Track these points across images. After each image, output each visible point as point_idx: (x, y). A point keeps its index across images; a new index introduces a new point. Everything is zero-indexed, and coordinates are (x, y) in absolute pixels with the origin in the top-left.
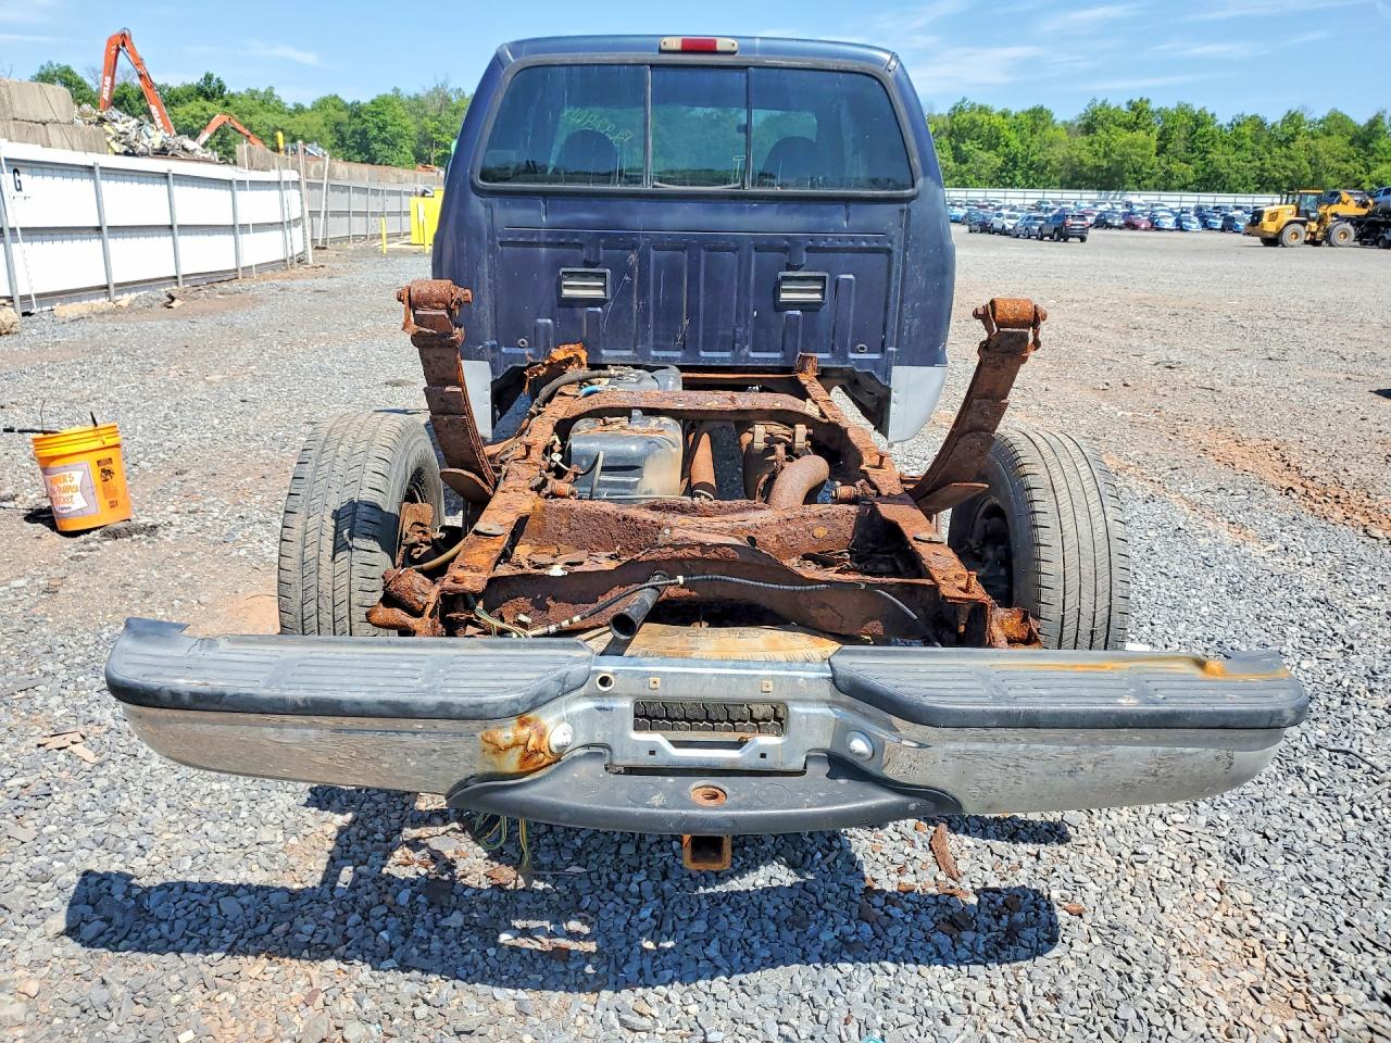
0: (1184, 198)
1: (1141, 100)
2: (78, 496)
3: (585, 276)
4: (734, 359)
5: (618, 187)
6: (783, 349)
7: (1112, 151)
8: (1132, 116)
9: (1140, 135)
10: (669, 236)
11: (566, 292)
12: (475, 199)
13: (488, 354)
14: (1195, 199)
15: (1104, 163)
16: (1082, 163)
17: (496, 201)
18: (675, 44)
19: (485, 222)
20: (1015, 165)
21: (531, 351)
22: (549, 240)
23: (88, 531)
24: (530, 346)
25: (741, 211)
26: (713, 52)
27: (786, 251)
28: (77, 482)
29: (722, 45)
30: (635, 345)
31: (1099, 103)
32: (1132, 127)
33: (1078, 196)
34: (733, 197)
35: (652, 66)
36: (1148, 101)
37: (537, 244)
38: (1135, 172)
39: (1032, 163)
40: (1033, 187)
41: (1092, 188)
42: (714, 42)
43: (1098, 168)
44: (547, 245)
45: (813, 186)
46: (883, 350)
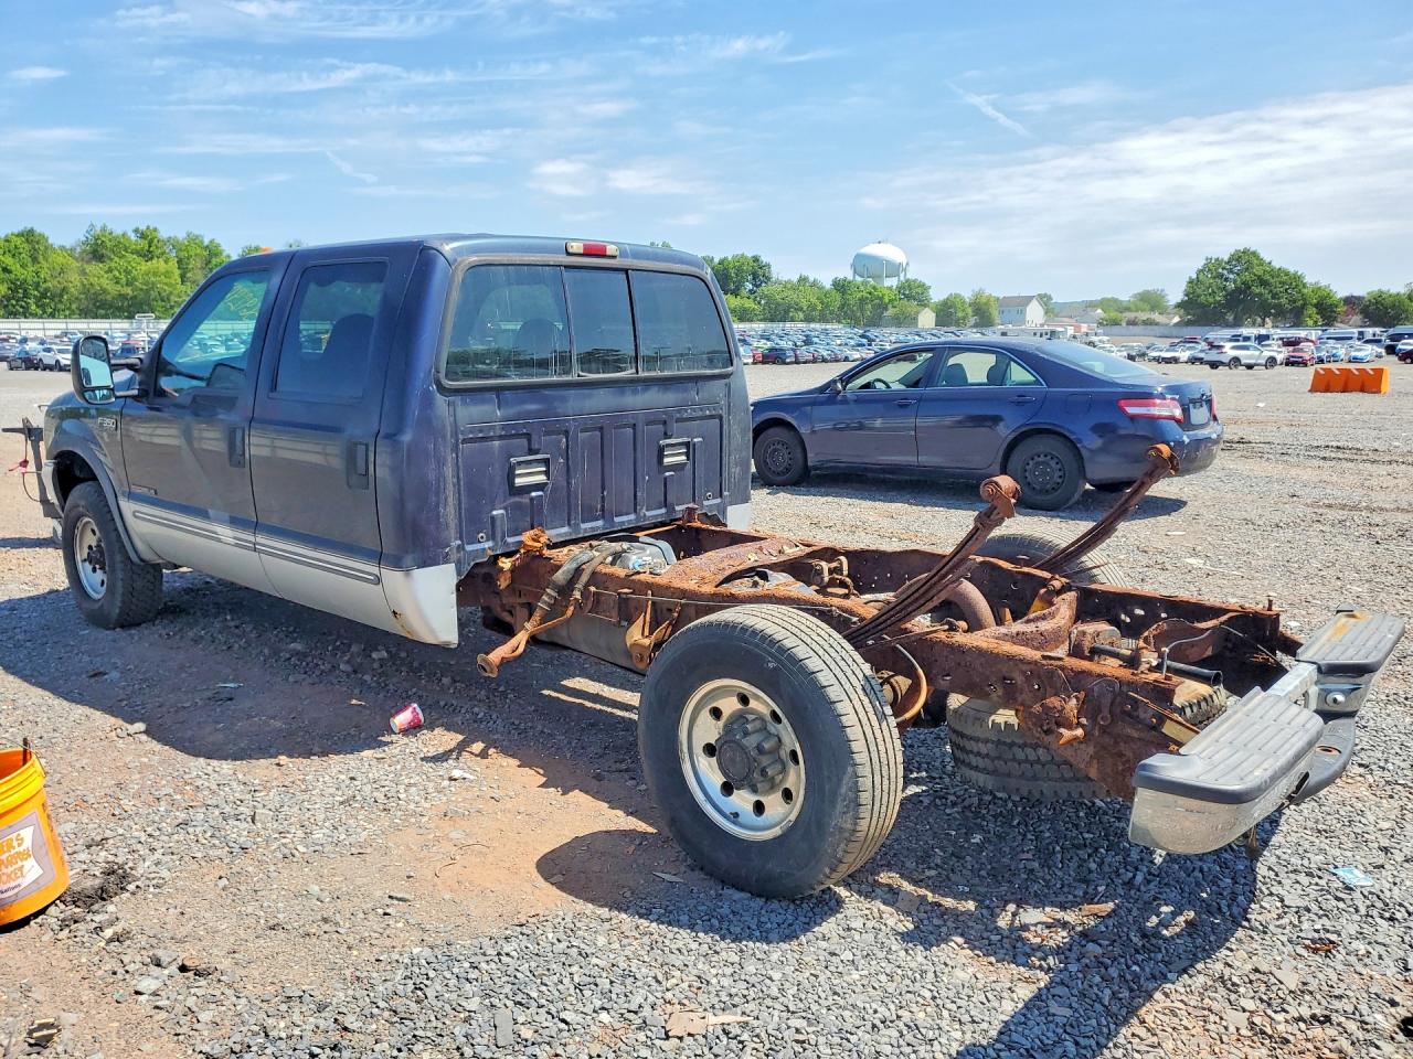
0: (219, 326)
1: (148, 228)
2: (30, 863)
3: (529, 463)
4: (637, 520)
5: (555, 378)
6: (666, 506)
7: (135, 279)
8: (144, 244)
9: (158, 264)
10: (591, 419)
11: (519, 481)
12: (440, 400)
13: (454, 556)
14: (230, 327)
15: (128, 291)
16: (104, 291)
17: (457, 399)
18: (577, 247)
19: (448, 421)
20: (26, 295)
21: (490, 544)
22: (503, 433)
23: (42, 911)
24: (488, 540)
25: (635, 392)
26: (604, 256)
27: (664, 423)
28: (27, 843)
29: (611, 249)
30: (569, 520)
31: (98, 229)
32: (148, 255)
33: (107, 326)
34: (632, 381)
35: (565, 267)
36: (155, 230)
37: (491, 439)
38: (163, 301)
39: (47, 290)
40: (52, 316)
41: (119, 317)
42: (604, 249)
43: (123, 297)
44: (501, 437)
45: (678, 370)
46: (721, 496)
